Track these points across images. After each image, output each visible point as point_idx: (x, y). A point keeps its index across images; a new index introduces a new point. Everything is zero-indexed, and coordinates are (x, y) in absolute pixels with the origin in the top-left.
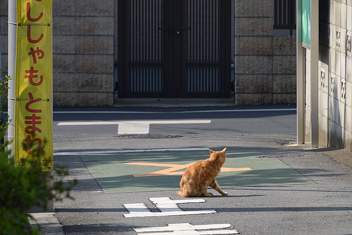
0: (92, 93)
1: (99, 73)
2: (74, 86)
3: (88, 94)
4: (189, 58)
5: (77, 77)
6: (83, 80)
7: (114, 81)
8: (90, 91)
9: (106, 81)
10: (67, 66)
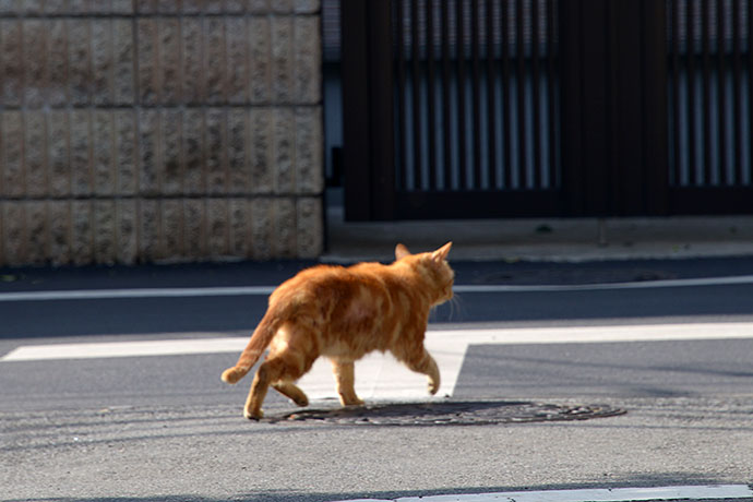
0: (221, 202)
1: (247, 105)
2: (131, 167)
3: (198, 205)
4: (682, 31)
5: (144, 127)
6: (173, 138)
7: (324, 144)
8: (210, 190)
9: (285, 144)
10: (98, 75)
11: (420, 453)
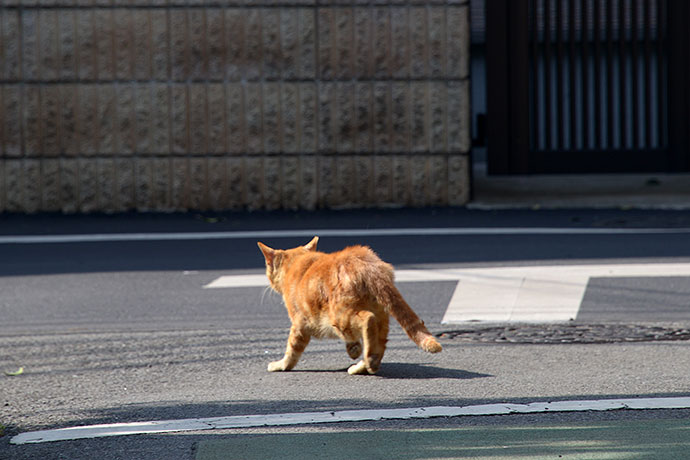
0: (386, 159)
1: (408, 80)
2: (312, 130)
3: (367, 161)
5: (323, 97)
6: (347, 106)
7: (471, 111)
8: (377, 149)
9: (438, 111)
10: (286, 54)
11: (549, 366)
